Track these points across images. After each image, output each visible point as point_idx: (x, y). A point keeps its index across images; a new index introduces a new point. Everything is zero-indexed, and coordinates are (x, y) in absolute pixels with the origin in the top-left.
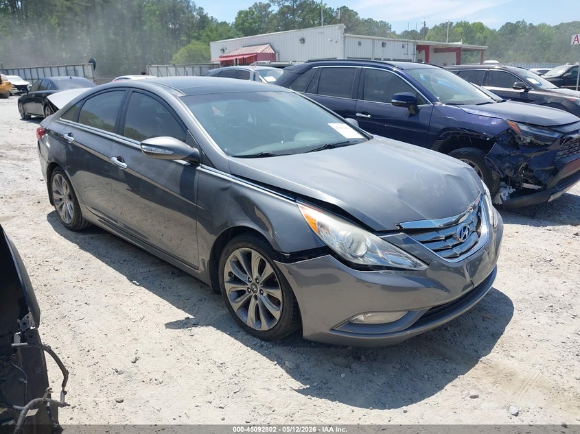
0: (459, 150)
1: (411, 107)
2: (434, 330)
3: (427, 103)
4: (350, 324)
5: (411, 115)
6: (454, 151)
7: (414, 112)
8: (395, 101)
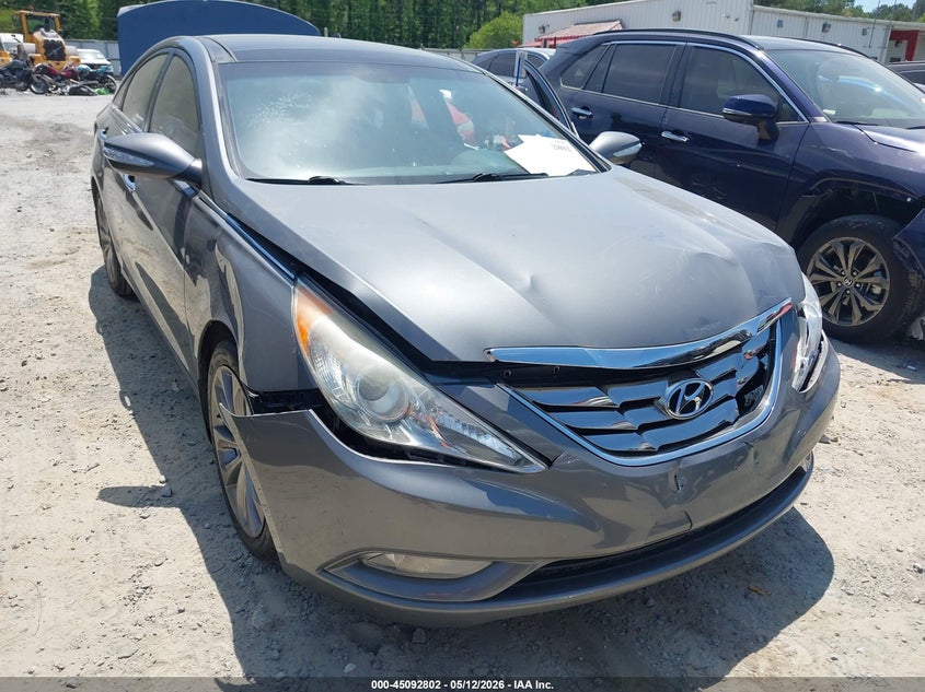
0: (849, 218)
1: (764, 123)
2: (617, 598)
3: (795, 117)
4: (359, 565)
5: (761, 142)
6: (835, 221)
7: (766, 136)
8: (730, 111)
